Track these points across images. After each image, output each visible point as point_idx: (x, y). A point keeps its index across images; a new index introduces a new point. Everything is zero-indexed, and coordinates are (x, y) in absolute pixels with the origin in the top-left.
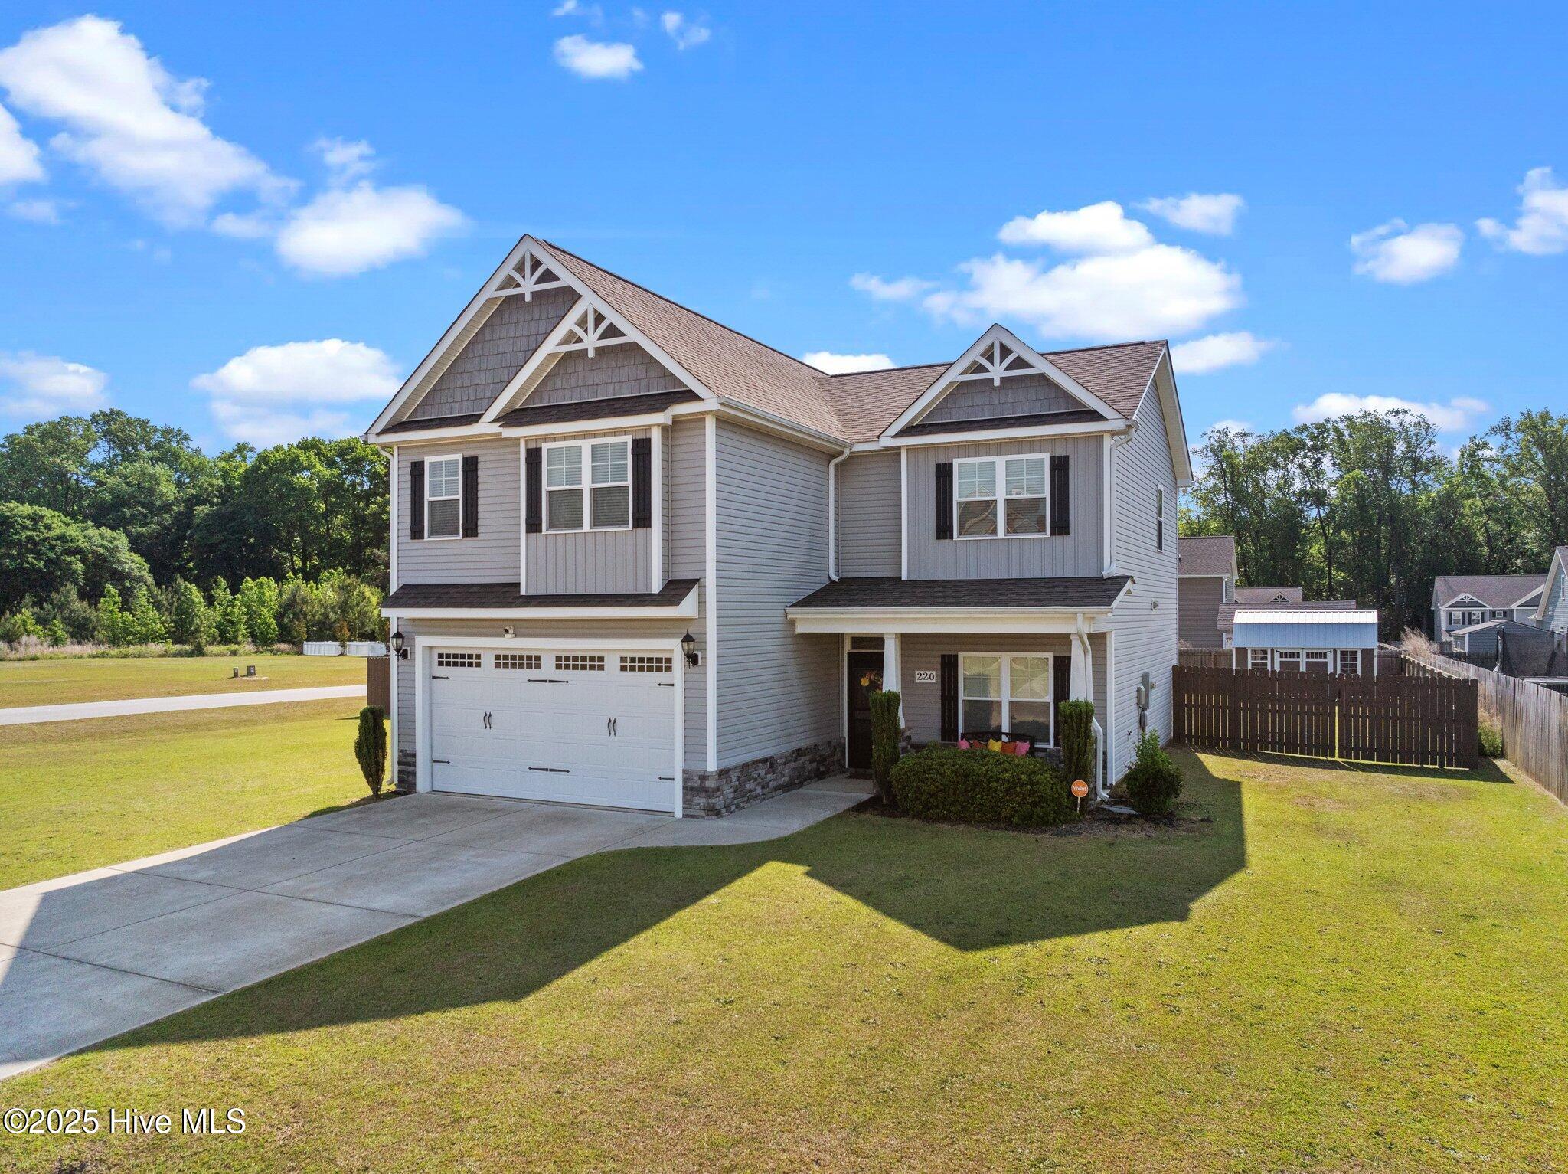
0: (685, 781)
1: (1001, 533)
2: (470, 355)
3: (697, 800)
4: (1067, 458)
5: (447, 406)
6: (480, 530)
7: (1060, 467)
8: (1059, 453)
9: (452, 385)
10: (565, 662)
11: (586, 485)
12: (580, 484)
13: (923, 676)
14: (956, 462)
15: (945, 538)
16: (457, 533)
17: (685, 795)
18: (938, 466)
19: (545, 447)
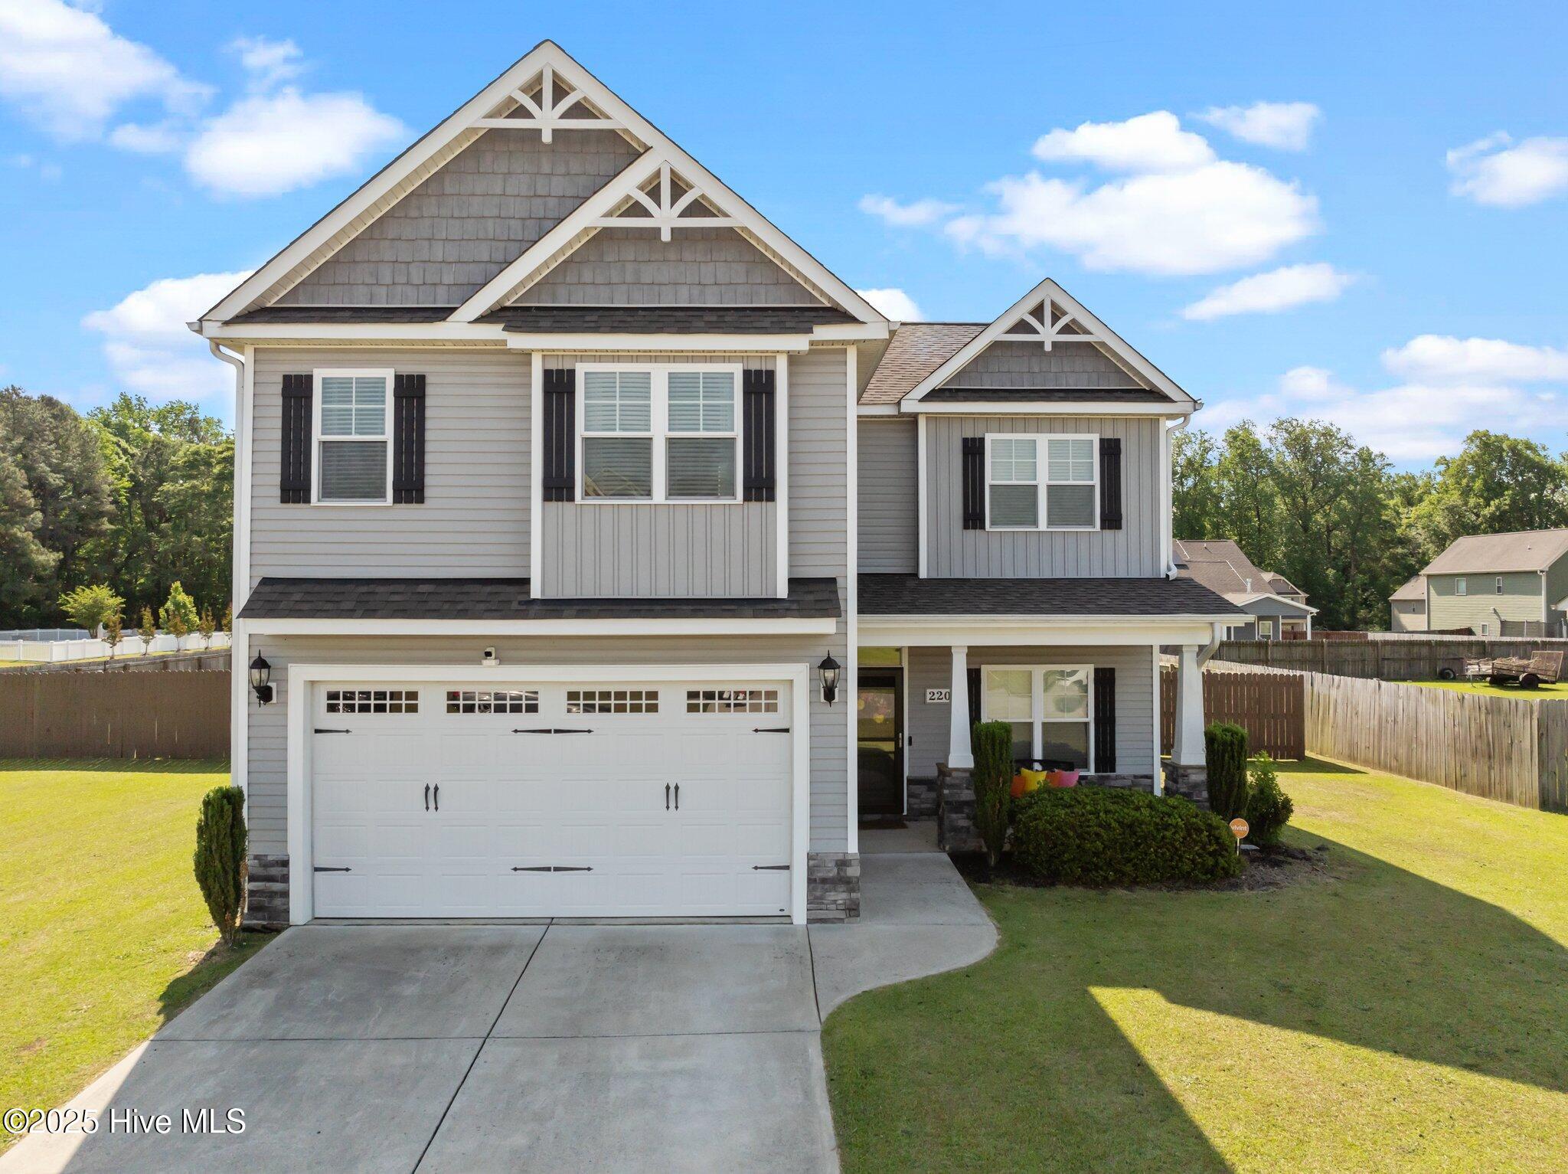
0: (811, 870)
1: (1043, 524)
2: (414, 213)
3: (832, 896)
4: (1118, 441)
5: (363, 290)
6: (428, 492)
7: (1111, 451)
8: (1109, 435)
9: (374, 257)
10: (586, 701)
11: (659, 431)
12: (649, 430)
13: (936, 696)
14: (989, 438)
15: (975, 528)
16: (382, 495)
17: (810, 892)
18: (965, 441)
19: (581, 369)
